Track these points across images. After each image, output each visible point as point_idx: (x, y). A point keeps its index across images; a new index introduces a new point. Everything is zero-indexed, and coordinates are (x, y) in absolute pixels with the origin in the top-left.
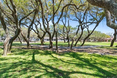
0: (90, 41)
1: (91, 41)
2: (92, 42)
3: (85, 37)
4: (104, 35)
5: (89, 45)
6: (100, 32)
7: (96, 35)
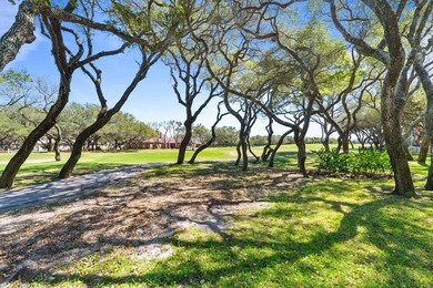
0: (98, 149)
1: (103, 147)
2: (108, 151)
3: (77, 132)
4: (143, 128)
5: (101, 167)
6: (132, 118)
7: (120, 127)
